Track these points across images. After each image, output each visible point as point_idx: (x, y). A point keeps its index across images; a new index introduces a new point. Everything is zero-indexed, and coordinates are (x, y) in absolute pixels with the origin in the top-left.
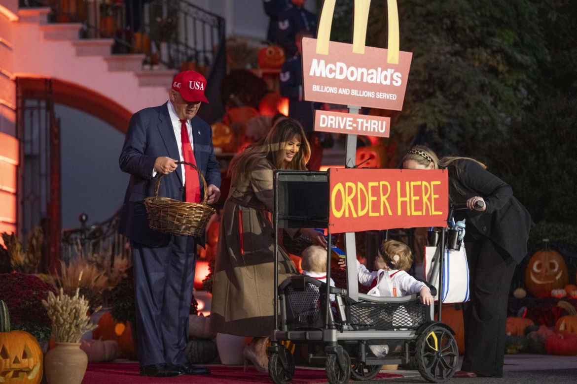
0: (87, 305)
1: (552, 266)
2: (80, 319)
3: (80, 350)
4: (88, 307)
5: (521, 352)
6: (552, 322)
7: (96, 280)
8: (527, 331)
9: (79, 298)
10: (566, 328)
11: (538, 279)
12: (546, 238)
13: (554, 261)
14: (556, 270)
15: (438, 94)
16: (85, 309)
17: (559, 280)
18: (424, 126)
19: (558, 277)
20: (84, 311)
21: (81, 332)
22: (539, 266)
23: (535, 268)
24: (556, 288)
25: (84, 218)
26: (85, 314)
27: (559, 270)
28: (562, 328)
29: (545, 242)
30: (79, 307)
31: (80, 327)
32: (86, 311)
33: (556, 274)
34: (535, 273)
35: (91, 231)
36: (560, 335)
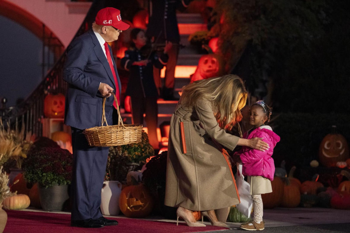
0: (7, 178)
1: (338, 145)
2: (2, 189)
3: (2, 210)
4: (8, 180)
5: (314, 206)
6: (336, 185)
7: (14, 150)
8: (318, 191)
9: (2, 174)
10: (346, 189)
11: (328, 154)
12: (334, 125)
13: (340, 142)
14: (340, 148)
15: (262, 16)
16: (6, 181)
17: (343, 154)
18: (251, 41)
19: (341, 153)
20: (5, 183)
21: (3, 198)
22: (329, 145)
23: (326, 146)
24: (340, 161)
25: (4, 100)
26: (6, 185)
27: (343, 148)
28: (343, 189)
29: (333, 128)
30: (2, 180)
31: (3, 195)
32: (7, 184)
33: (341, 151)
34: (326, 150)
35: (10, 110)
36: (341, 195)
